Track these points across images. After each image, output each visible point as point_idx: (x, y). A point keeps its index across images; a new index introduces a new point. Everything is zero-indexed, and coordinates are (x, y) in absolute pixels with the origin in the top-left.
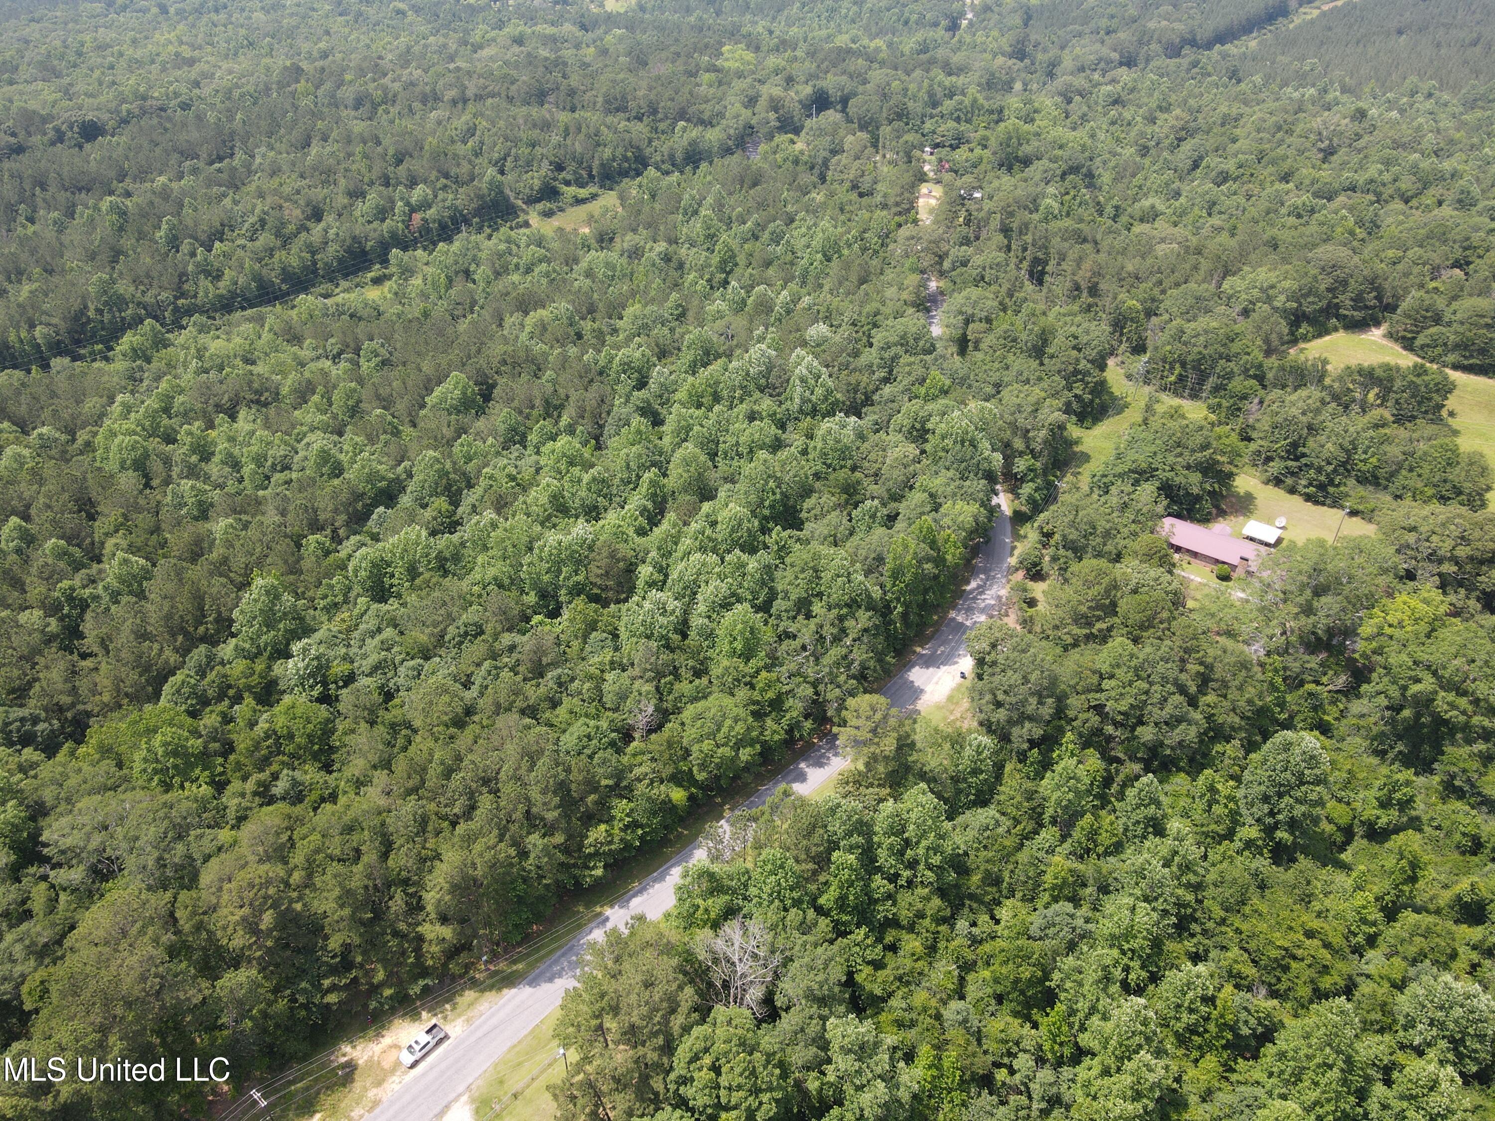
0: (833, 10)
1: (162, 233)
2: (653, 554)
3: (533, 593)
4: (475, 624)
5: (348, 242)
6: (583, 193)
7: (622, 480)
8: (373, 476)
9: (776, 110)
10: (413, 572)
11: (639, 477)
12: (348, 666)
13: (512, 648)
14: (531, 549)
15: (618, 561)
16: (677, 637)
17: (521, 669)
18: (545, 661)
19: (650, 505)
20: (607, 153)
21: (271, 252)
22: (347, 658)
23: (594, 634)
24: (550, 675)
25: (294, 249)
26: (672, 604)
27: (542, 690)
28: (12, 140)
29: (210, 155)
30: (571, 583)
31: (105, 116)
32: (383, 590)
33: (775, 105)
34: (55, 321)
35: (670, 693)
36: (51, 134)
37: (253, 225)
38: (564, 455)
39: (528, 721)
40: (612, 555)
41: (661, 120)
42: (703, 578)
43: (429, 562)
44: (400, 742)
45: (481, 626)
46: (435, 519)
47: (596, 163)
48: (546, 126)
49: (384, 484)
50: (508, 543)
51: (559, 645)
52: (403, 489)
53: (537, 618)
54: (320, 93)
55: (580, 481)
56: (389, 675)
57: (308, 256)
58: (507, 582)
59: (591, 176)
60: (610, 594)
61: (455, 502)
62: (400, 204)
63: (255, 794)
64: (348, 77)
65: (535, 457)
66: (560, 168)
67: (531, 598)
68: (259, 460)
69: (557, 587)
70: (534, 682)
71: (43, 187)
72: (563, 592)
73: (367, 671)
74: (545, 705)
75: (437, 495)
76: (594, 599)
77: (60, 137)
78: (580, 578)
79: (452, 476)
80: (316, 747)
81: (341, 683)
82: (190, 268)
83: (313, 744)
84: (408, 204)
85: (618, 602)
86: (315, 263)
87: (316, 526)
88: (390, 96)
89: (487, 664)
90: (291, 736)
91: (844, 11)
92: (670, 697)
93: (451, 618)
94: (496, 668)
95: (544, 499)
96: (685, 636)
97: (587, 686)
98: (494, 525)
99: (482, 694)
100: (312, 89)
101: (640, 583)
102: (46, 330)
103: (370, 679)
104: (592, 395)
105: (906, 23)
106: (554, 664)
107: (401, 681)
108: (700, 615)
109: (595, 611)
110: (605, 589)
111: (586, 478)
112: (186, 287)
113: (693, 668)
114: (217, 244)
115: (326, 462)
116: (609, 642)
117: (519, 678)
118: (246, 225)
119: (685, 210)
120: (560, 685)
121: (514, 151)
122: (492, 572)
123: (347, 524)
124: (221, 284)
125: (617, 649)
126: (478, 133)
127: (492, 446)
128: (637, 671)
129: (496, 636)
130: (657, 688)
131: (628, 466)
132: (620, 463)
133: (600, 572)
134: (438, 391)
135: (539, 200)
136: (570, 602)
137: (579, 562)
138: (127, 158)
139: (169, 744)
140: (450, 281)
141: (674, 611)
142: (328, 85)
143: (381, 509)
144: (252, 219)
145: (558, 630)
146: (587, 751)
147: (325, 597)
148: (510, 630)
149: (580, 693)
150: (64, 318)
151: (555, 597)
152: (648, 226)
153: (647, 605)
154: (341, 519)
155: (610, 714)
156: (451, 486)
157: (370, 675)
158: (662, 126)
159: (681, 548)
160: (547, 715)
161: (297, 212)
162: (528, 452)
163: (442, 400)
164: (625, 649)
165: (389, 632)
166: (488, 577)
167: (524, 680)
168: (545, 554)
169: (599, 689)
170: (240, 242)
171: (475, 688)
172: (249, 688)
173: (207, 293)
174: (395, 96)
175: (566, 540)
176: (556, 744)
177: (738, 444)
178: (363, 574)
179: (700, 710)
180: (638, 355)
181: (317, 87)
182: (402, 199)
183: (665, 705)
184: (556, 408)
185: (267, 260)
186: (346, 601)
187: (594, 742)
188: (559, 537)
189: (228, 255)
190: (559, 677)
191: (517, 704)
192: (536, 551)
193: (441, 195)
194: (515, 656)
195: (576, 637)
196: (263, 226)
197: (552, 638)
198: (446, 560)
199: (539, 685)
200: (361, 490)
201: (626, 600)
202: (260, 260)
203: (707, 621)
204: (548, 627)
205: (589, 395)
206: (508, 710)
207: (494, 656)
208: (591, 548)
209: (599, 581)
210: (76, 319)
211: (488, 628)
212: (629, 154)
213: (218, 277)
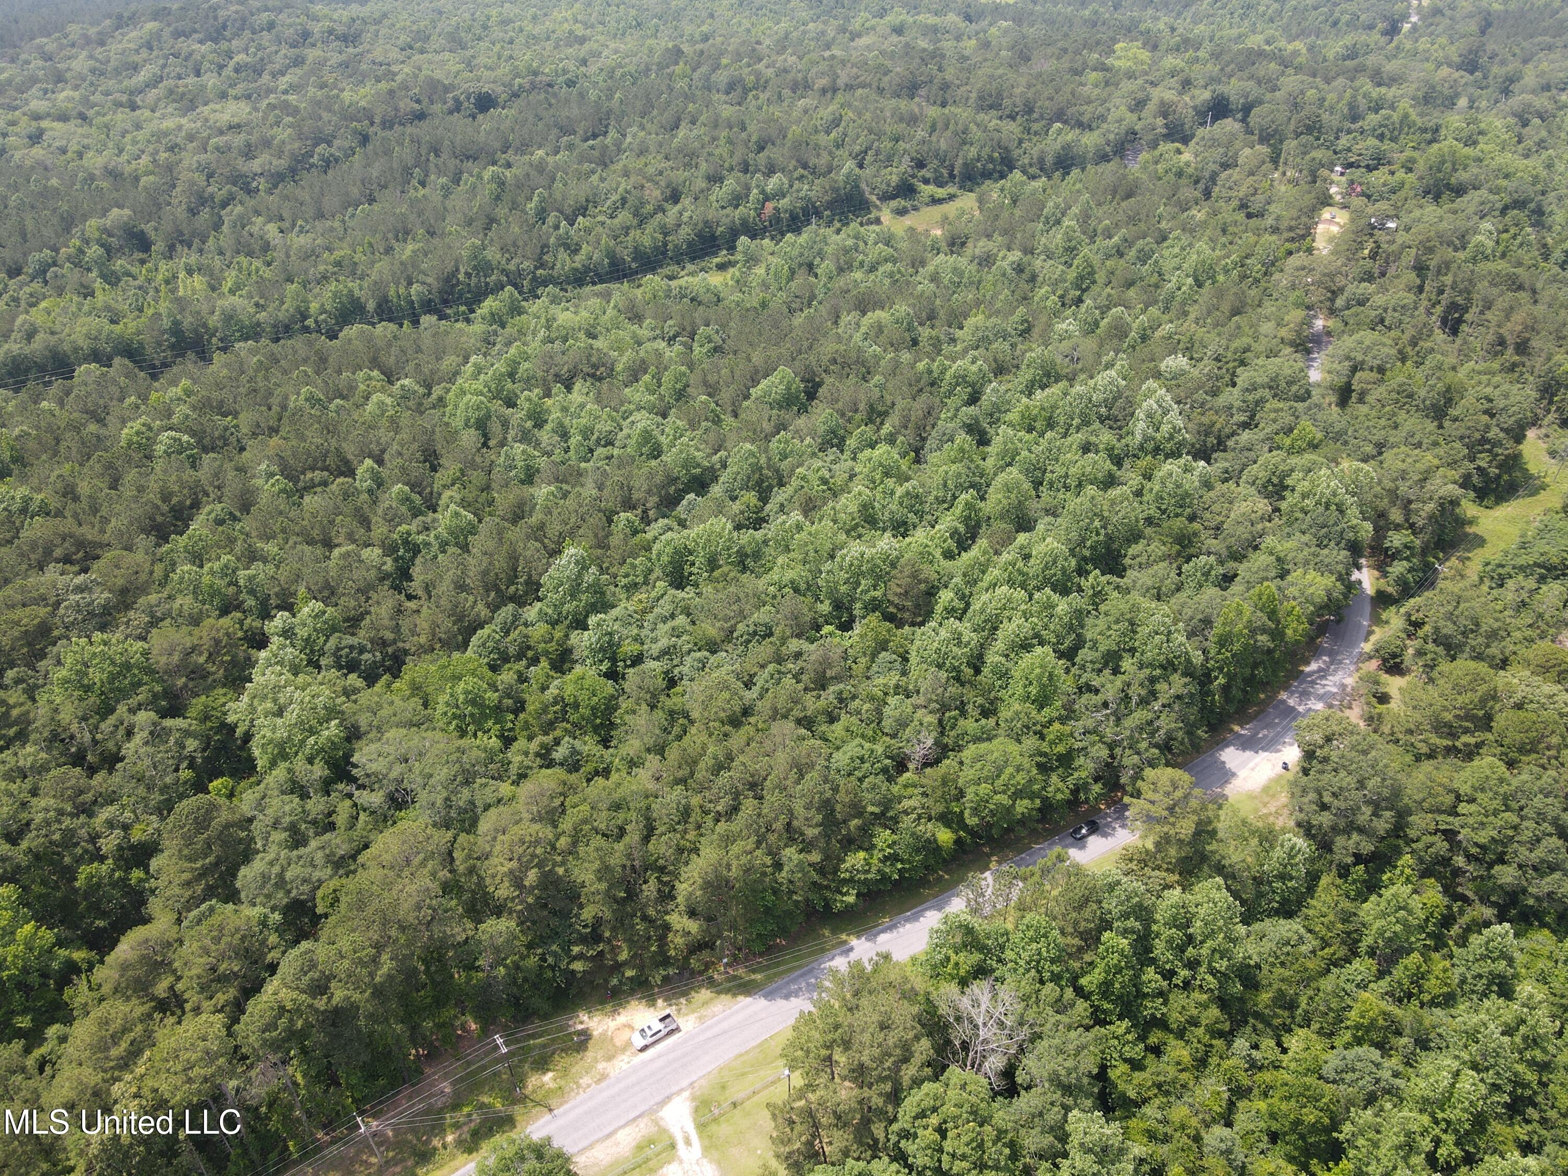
1: (533, 205)
2: (958, 580)
3: (827, 602)
4: (766, 625)
5: (700, 226)
6: (941, 192)
7: (937, 498)
8: (688, 463)
9: (1165, 115)
10: (712, 564)
11: (955, 497)
12: (637, 647)
13: (798, 655)
14: (832, 557)
15: (920, 582)
16: (969, 671)
17: (804, 677)
18: (829, 673)
19: (962, 529)
20: (973, 152)
21: (627, 230)
22: (638, 639)
23: (884, 654)
24: (831, 689)
25: (649, 229)
26: (969, 636)
27: (822, 703)
28: (417, 106)
29: (586, 132)
30: (867, 597)
31: (499, 89)
32: (682, 576)
33: (1165, 110)
34: (429, 280)
35: (953, 728)
36: (450, 103)
37: (615, 203)
38: (881, 464)
39: (803, 731)
40: (914, 575)
41: (1036, 121)
42: (1006, 613)
43: (730, 556)
44: (676, 730)
45: (770, 628)
46: (742, 512)
47: (960, 161)
48: (913, 120)
49: (698, 471)
50: (810, 547)
51: (846, 659)
52: (715, 479)
53: (827, 629)
54: (696, 75)
55: (892, 493)
56: (676, 662)
57: (660, 237)
58: (803, 586)
59: (952, 176)
60: (906, 615)
61: (764, 498)
62: (755, 191)
63: (538, 755)
64: (725, 61)
65: (850, 463)
66: (920, 165)
67: (825, 607)
68: (586, 433)
69: (853, 600)
70: (815, 693)
71: (437, 153)
72: (858, 605)
73: (655, 655)
74: (822, 718)
75: (748, 489)
76: (889, 618)
77: (457, 107)
78: (878, 594)
79: (765, 472)
80: (598, 721)
81: (629, 663)
82: (552, 240)
83: (596, 717)
84: (763, 192)
85: (913, 624)
86: (665, 244)
87: (628, 505)
88: (762, 81)
89: (771, 667)
90: (576, 706)
91: (1262, 9)
92: (952, 733)
93: (741, 615)
94: (779, 672)
95: (853, 508)
96: (978, 671)
97: (867, 706)
98: (799, 528)
99: (761, 697)
100: (689, 72)
101: (939, 608)
102: (420, 289)
103: (657, 663)
104: (919, 406)
105: (1335, 24)
106: (838, 679)
107: (685, 669)
108: (997, 652)
109: (889, 631)
110: (902, 609)
111: (900, 491)
112: (546, 258)
113: (981, 706)
114: (580, 219)
115: (647, 442)
116: (897, 665)
117: (801, 686)
118: (609, 202)
119: (1047, 218)
120: (841, 700)
121: (876, 144)
122: (790, 575)
123: (658, 506)
124: (578, 258)
125: (904, 673)
126: (843, 124)
127: (809, 446)
128: (921, 700)
129: (784, 640)
130: (940, 721)
131: (945, 485)
132: (938, 480)
133: (899, 590)
134: (764, 384)
135: (894, 197)
136: (864, 617)
137: (878, 578)
138: (513, 130)
139: (470, 692)
140: (792, 273)
141: (969, 643)
142: (704, 69)
143: (692, 496)
144: (615, 197)
145: (847, 644)
146: (858, 774)
147: (627, 576)
148: (799, 636)
149: (859, 712)
150: (438, 279)
151: (850, 610)
152: (1005, 232)
153: (943, 633)
154: (653, 501)
155: (888, 739)
156: (763, 481)
157: (657, 659)
158: (1036, 127)
159: (988, 578)
160: (824, 728)
161: (657, 193)
162: (844, 457)
163: (767, 393)
164: (913, 675)
165: (681, 620)
166: (786, 580)
167: (806, 689)
168: (846, 564)
169: (879, 712)
170: (601, 218)
171: (756, 690)
172: (546, 653)
173: (563, 266)
174: (766, 82)
175: (869, 552)
176: (828, 760)
177: (1066, 476)
178: (665, 559)
179: (981, 752)
180: (974, 368)
181: (694, 70)
182: (758, 186)
183: (946, 740)
184: (880, 414)
185: (622, 238)
186: (646, 583)
187: (867, 765)
188: (863, 548)
189: (588, 231)
190: (841, 693)
191: (794, 713)
192: (838, 559)
193: (797, 185)
194: (800, 663)
195: (865, 654)
196: (623, 204)
197: (839, 651)
198: (747, 556)
199: (819, 697)
200: (676, 475)
201: (922, 624)
202: (615, 238)
203: (1003, 660)
204: (838, 639)
205: (916, 405)
206: (785, 717)
207: (779, 660)
208: (893, 565)
209: (896, 600)
210: (447, 280)
211: (777, 631)
212: (996, 155)
213: (576, 251)
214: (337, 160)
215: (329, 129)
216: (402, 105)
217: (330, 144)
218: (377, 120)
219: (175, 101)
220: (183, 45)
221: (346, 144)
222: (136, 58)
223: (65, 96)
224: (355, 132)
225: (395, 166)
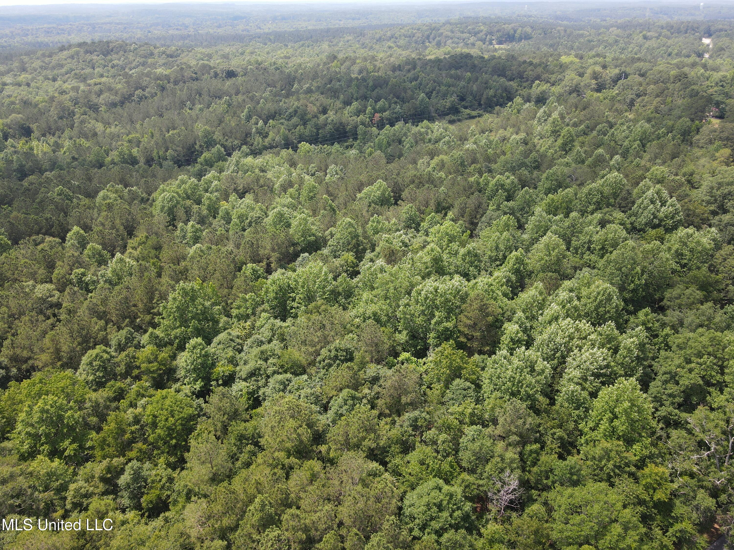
0: (623, 49)
1: (244, 114)
2: (520, 314)
3: (405, 332)
4: (346, 350)
5: (338, 125)
6: (474, 113)
7: (490, 257)
8: (306, 233)
9: (596, 78)
10: (310, 298)
11: (505, 257)
12: (231, 367)
13: (375, 380)
14: (409, 293)
15: (488, 315)
16: (543, 400)
17: (380, 402)
18: (404, 400)
19: (513, 278)
20: (491, 92)
21: (295, 126)
22: (232, 361)
23: (457, 381)
24: (406, 416)
25: (309, 127)
26: (541, 365)
27: (395, 432)
28: (194, 75)
29: (281, 87)
30: (441, 328)
31: (239, 70)
32: (285, 309)
33: (595, 76)
34: (178, 149)
35: (534, 464)
36: (212, 74)
37: (290, 113)
38: (447, 234)
39: (374, 465)
40: (483, 308)
41: (524, 82)
42: (576, 342)
43: (324, 293)
44: (244, 457)
45: (351, 353)
46: (342, 266)
47: (485, 96)
48: (458, 78)
49: (313, 238)
50: (391, 285)
51: (421, 385)
52: (325, 245)
53: (405, 355)
54: (343, 67)
55: (457, 253)
56: (260, 384)
57: (315, 131)
58: (384, 318)
59: (480, 105)
60: (475, 344)
61: (359, 256)
62: (369, 108)
63: (103, 479)
64: (358, 61)
65: (424, 237)
66: (462, 99)
67: (402, 337)
68: (241, 217)
69: (428, 330)
70: (389, 420)
71: (200, 95)
72: (432, 335)
73: (244, 377)
74: (396, 448)
75: (348, 251)
76: (460, 346)
77: (216, 75)
78: (449, 325)
79: (360, 238)
80: (174, 442)
81: (220, 382)
82: (254, 130)
83: (172, 439)
84: (374, 108)
85: (480, 352)
86: (318, 134)
87: (256, 260)
88: (377, 69)
89: (346, 392)
90: (154, 425)
91: (630, 50)
92: (535, 469)
93: (326, 341)
94: (353, 398)
95: (427, 259)
96: (552, 402)
97: (443, 436)
98: (382, 270)
99: (334, 422)
100: (339, 65)
101: (505, 339)
102: (173, 153)
103: (244, 383)
104: (472, 202)
105: (669, 55)
106: (413, 405)
107: (268, 391)
108: (570, 380)
109: (462, 358)
110: (471, 338)
111: (462, 251)
112: (248, 139)
113: (561, 438)
114: (271, 121)
115: (281, 221)
116: (471, 392)
117: (375, 412)
118: (287, 113)
119: (539, 119)
120: (415, 427)
121: (438, 88)
122: (372, 308)
123: (279, 260)
124: (266, 140)
125: (478, 401)
126: (419, 79)
127: (395, 224)
128: (499, 431)
129: (363, 365)
130: (521, 454)
131: (497, 248)
132: (490, 244)
133: (468, 322)
134: (366, 190)
135: (448, 114)
136: (437, 346)
137: (450, 311)
138: (242, 85)
139: (47, 411)
140: (389, 144)
141: (543, 371)
142: (347, 63)
143: (306, 254)
144: (291, 110)
145: (422, 369)
146: (435, 525)
147: (239, 308)
148: (378, 362)
149: (435, 443)
150: (183, 148)
151: (425, 339)
152: (514, 126)
153: (516, 362)
154: (275, 256)
155: (464, 475)
156: (359, 245)
157: (245, 380)
158: (525, 84)
159: (548, 313)
160: (397, 460)
161: (315, 109)
162: (420, 234)
163: (368, 195)
164: (488, 404)
165: (276, 345)
166: (369, 313)
167: (381, 415)
168: (421, 298)
169: (455, 441)
170: (282, 121)
171: (331, 414)
172: (148, 372)
173: (259, 143)
174: (379, 68)
175: (442, 287)
176: (402, 500)
177: (590, 242)
178: (272, 295)
179: (577, 501)
180: (508, 181)
181: (342, 65)
182: (371, 106)
183: (527, 476)
184: (444, 208)
185: (293, 131)
186: (254, 314)
187: (445, 514)
188: (436, 284)
189: (274, 127)
190: (416, 420)
191: (366, 443)
192: (413, 293)
193: (393, 106)
194: (376, 388)
195: (439, 380)
196: (295, 114)
197: (415, 377)
198: (339, 294)
199: (394, 423)
200: (296, 241)
201: (492, 353)
202: (289, 130)
203: (578, 387)
204: (413, 366)
205: (469, 201)
206: (357, 446)
207: (356, 387)
208: (463, 299)
209: (466, 331)
210: (189, 149)
211: (357, 355)
212: (504, 95)
213: (266, 137)
214: (146, 98)
215: (144, 84)
216: (186, 74)
217: (144, 90)
218: (172, 80)
219: (77, 78)
220: (88, 57)
221: (153, 91)
222: (64, 62)
223: (23, 77)
224: (158, 86)
225: (176, 100)
